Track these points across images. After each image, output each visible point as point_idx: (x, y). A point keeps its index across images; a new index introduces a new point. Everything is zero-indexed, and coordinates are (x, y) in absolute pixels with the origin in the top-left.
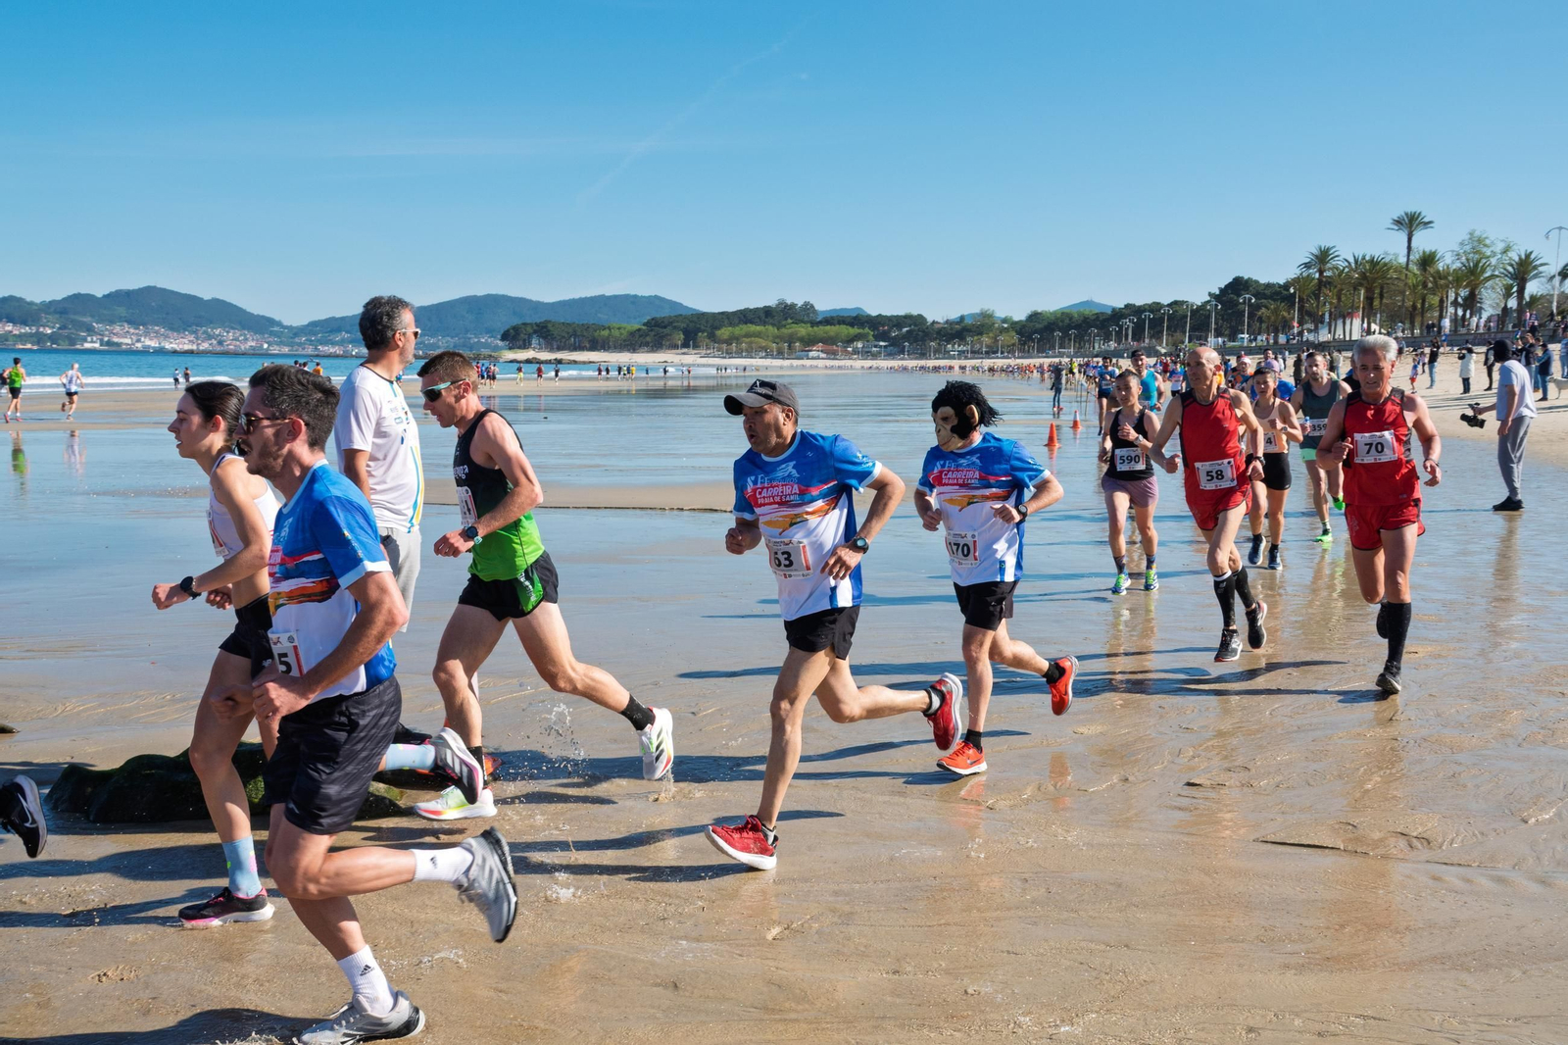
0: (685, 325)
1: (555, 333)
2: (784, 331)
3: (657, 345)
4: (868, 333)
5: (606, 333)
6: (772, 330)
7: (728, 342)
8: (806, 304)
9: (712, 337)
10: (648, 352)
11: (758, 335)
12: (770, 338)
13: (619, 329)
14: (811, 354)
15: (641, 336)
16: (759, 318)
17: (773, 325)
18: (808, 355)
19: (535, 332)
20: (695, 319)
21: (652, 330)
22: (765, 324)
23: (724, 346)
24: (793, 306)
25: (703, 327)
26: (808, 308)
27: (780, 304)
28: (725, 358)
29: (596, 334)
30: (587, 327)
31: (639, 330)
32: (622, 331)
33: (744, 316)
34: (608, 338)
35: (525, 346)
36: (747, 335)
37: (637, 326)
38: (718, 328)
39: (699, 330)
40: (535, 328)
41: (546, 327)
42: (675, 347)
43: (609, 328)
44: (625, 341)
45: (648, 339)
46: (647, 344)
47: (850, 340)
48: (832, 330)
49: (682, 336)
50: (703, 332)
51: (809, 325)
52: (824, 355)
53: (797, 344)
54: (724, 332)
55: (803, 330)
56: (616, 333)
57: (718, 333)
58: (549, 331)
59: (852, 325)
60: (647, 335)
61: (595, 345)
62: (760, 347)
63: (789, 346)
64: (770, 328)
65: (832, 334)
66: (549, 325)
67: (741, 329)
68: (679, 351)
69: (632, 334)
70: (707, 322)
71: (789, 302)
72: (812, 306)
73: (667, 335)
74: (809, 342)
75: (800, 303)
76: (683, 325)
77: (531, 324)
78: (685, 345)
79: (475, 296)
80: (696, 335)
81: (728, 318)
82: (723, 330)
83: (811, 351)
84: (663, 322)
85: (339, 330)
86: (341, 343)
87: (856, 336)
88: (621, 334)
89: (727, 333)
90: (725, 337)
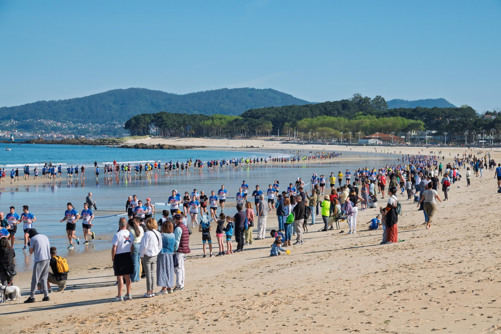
0: (275, 116)
1: (168, 122)
2: (354, 121)
3: (251, 133)
4: (420, 124)
5: (209, 122)
6: (343, 121)
7: (306, 131)
8: (378, 98)
9: (294, 125)
10: (243, 138)
11: (331, 125)
12: (342, 127)
13: (220, 119)
14: (371, 141)
15: (237, 125)
16: (337, 110)
17: (346, 116)
18: (367, 142)
19: (153, 121)
20: (284, 111)
21: (246, 121)
22: (340, 114)
23: (302, 134)
24: (367, 99)
25: (289, 118)
26: (379, 101)
27: (356, 98)
28: (302, 144)
29: (201, 123)
30: (194, 117)
31: (236, 120)
32: (223, 121)
33: (325, 108)
34: (210, 127)
35: (145, 132)
36: (322, 125)
37: (235, 117)
38: (301, 119)
39: (286, 120)
40: (153, 118)
41: (161, 117)
42: (265, 134)
43: (213, 119)
44: (224, 129)
45: (243, 128)
46: (243, 132)
47: (405, 130)
48: (390, 120)
49: (271, 125)
50: (289, 122)
51: (375, 116)
52: (379, 142)
53: (359, 133)
54: (304, 123)
55: (367, 121)
56: (217, 122)
57: (299, 122)
58: (163, 121)
59: (410, 117)
60: (242, 124)
61: (199, 133)
62: (330, 135)
63: (353, 134)
64: (342, 119)
65: (390, 124)
66: (164, 116)
67: (318, 120)
68: (269, 138)
69: (230, 123)
70: (293, 113)
71: (363, 96)
72: (383, 100)
73: (258, 124)
74: (369, 131)
75: (373, 97)
76: (273, 116)
77: (149, 115)
78: (274, 133)
79: (121, 90)
80: (283, 124)
81: (311, 110)
82: (303, 121)
83: (370, 138)
84: (257, 113)
85: (9, 118)
86: (11, 128)
87: (409, 126)
88: (222, 123)
89: (307, 123)
90: (305, 126)
